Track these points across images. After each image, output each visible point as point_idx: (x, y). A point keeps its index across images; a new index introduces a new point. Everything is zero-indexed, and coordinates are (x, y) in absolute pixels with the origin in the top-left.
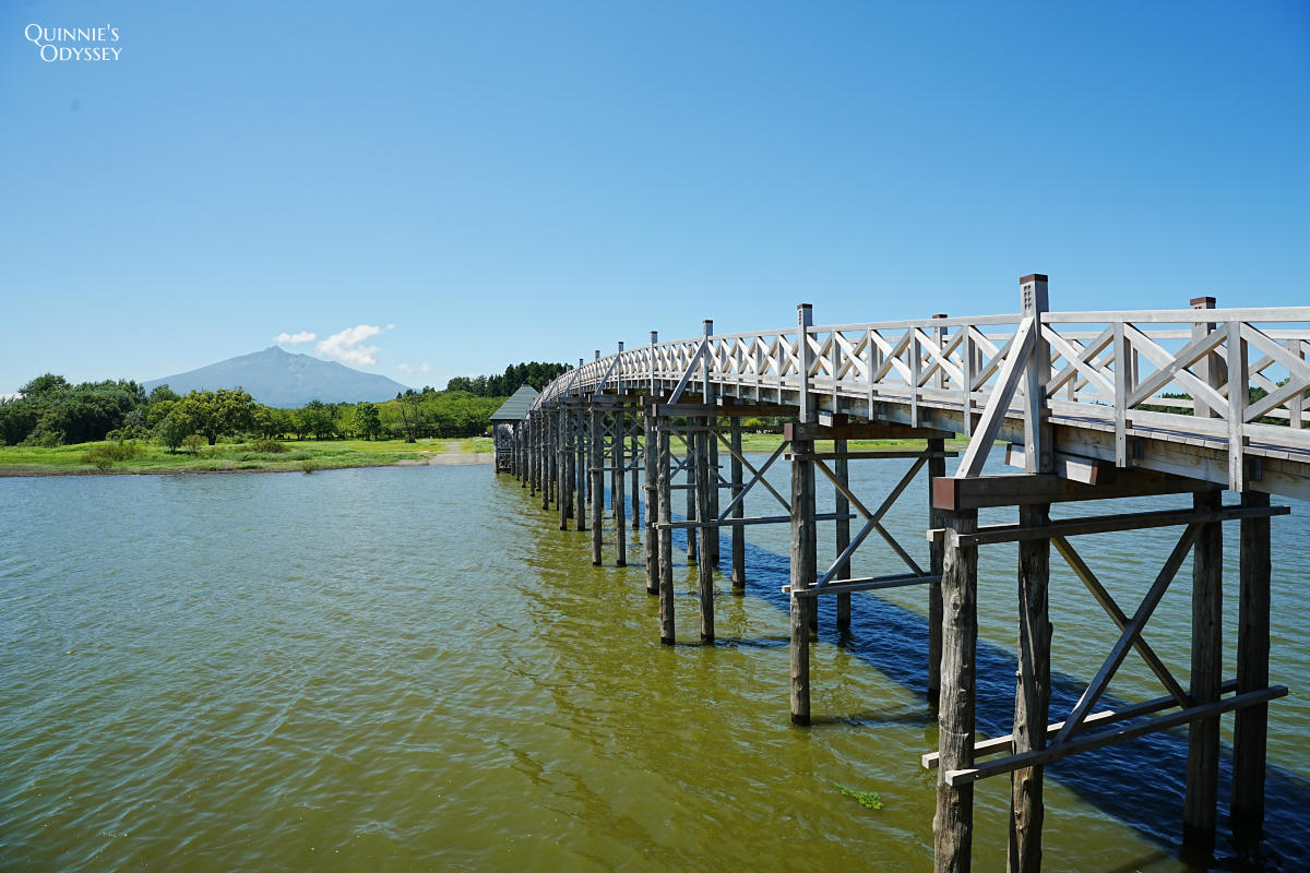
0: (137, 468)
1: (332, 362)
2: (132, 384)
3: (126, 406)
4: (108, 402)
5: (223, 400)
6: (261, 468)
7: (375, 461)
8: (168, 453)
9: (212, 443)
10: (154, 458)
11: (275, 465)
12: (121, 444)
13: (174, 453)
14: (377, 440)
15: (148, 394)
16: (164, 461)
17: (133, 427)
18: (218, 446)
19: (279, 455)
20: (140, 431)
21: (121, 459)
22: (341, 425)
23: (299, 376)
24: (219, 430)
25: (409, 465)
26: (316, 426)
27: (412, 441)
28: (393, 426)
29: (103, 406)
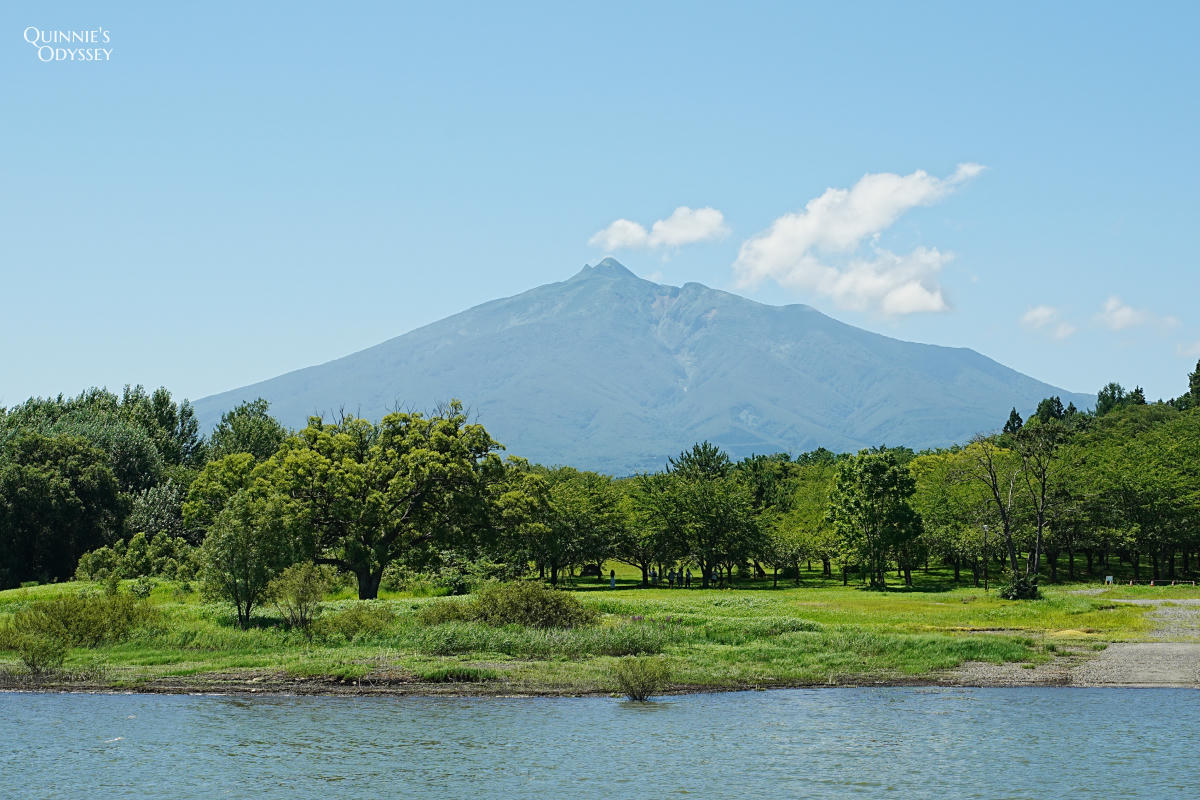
0: (129, 668)
1: (794, 309)
2: (162, 400)
3: (136, 471)
4: (87, 460)
5: (405, 450)
6: (491, 678)
7: (879, 666)
8: (225, 622)
9: (368, 591)
10: (187, 639)
11: (537, 671)
12: (113, 590)
13: (245, 622)
14: (910, 586)
15: (206, 432)
16: (214, 647)
17: (150, 537)
18: (385, 601)
19: (554, 635)
20: (168, 551)
21: (98, 641)
22: (787, 533)
23: (684, 360)
24: (391, 545)
25: (997, 684)
26: (701, 534)
27: (1026, 592)
28: (969, 537)
29: (75, 473)
